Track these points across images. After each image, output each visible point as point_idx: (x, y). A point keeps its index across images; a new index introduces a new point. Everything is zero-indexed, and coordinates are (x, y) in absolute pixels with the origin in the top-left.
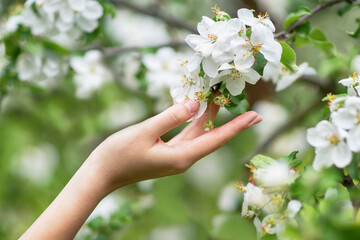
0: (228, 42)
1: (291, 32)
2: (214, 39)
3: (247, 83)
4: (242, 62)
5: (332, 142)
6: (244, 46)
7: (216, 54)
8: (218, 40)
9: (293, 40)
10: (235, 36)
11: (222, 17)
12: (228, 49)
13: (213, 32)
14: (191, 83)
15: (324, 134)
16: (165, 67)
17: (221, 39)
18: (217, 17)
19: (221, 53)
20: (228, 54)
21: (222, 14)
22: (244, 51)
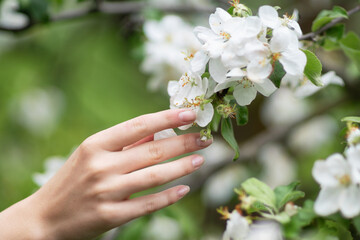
0: (243, 43)
1: (321, 34)
2: (227, 37)
3: (258, 93)
4: (256, 70)
5: (342, 183)
6: (261, 52)
7: (227, 56)
8: (231, 39)
9: (322, 43)
10: (252, 39)
11: (239, 12)
12: (241, 53)
13: (227, 30)
14: (193, 84)
15: (335, 171)
16: (168, 39)
17: (235, 39)
18: (235, 11)
19: (233, 56)
20: (240, 58)
21: (240, 7)
22: (260, 58)
